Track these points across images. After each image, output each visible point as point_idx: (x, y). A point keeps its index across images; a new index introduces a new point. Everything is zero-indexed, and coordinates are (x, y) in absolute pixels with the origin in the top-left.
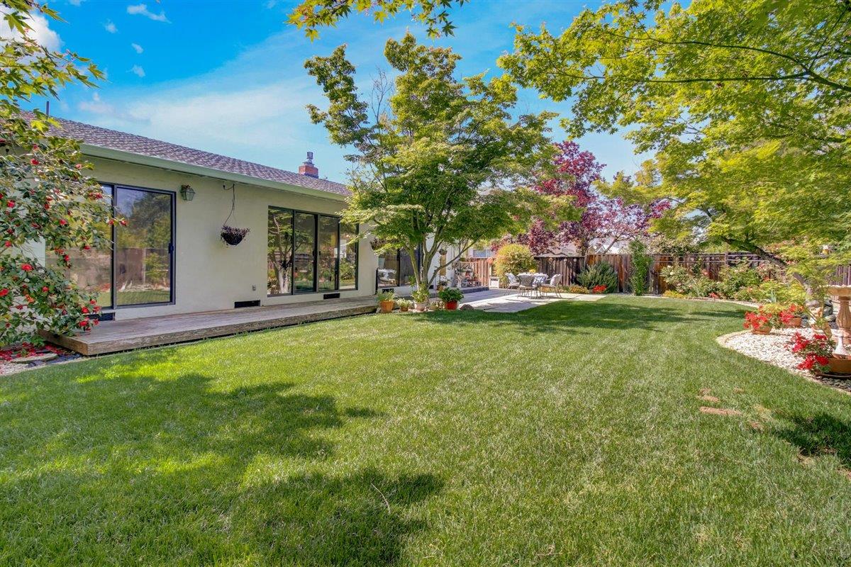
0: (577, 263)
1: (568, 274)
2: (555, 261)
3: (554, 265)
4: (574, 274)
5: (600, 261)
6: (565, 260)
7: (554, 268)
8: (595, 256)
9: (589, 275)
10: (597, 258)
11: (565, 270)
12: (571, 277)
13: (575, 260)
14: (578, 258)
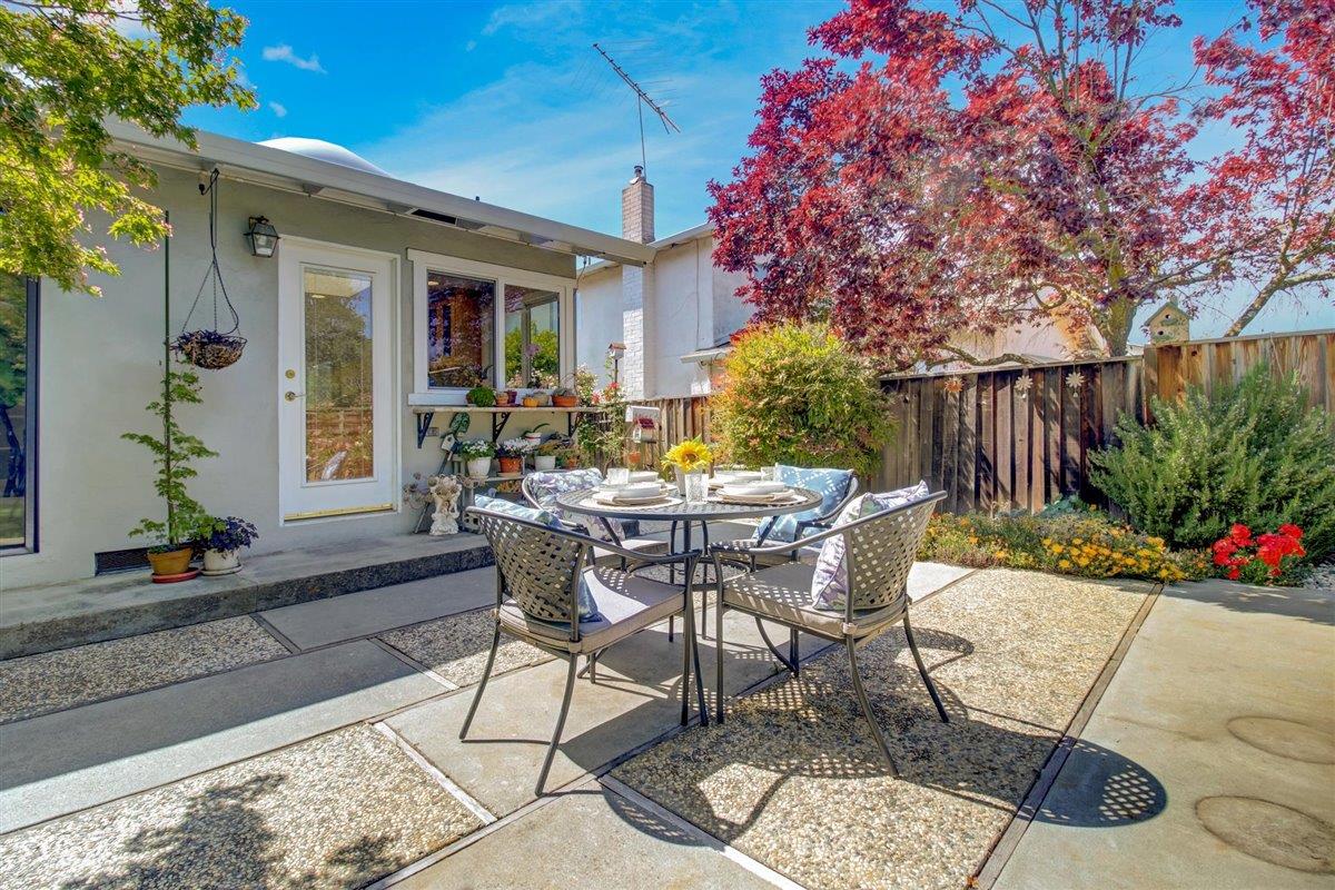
0: (1088, 394)
1: (1038, 451)
2: (972, 392)
3: (970, 408)
4: (1074, 449)
5: (1222, 371)
6: (1024, 383)
7: (970, 420)
8: (1195, 351)
9: (1176, 458)
10: (1204, 366)
11: (1022, 427)
12: (1055, 464)
13: (1075, 380)
14: (1090, 370)
